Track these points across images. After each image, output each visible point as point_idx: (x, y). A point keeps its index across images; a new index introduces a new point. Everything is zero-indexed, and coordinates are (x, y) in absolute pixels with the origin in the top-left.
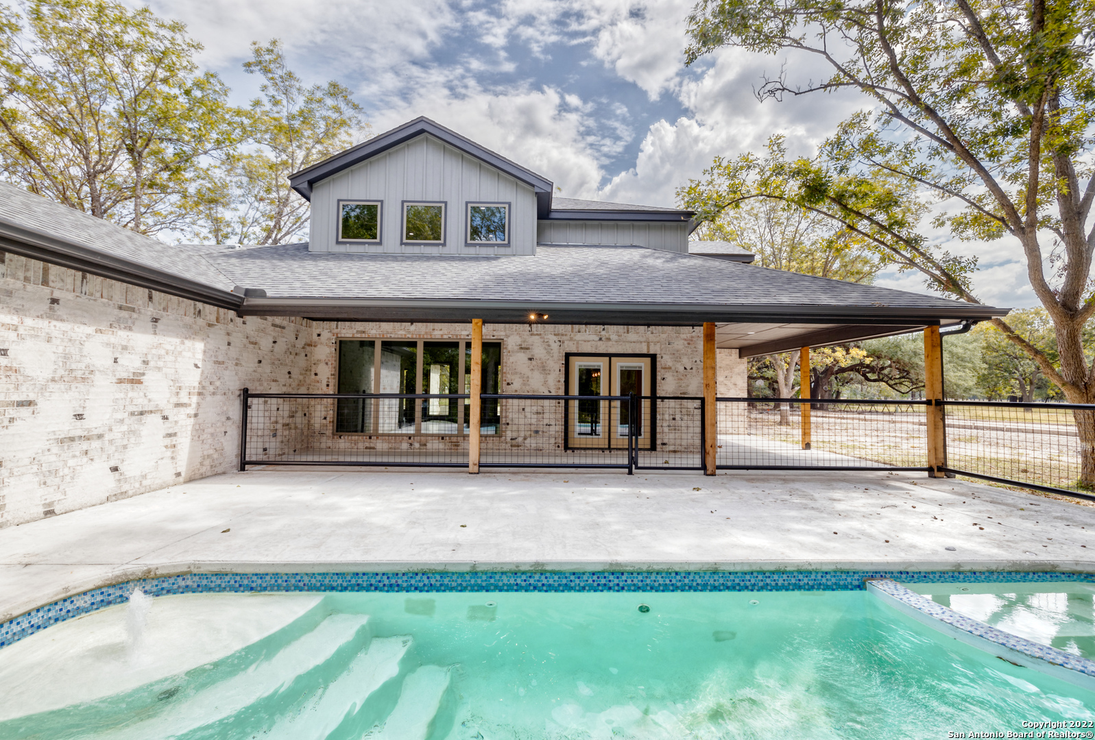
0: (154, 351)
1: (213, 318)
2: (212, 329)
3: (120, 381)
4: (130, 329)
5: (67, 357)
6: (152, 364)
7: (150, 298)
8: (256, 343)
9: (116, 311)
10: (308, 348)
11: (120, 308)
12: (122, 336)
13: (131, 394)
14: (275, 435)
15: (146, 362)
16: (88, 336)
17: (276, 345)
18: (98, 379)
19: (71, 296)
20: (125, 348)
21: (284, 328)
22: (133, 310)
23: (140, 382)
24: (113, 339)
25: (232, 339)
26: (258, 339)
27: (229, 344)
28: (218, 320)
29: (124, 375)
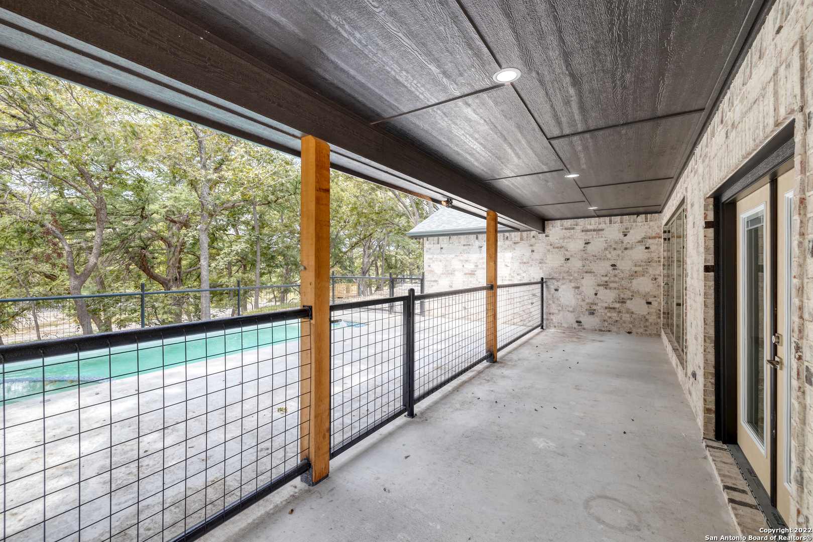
0: (480, 261)
1: (518, 239)
2: (517, 245)
3: (466, 274)
4: (469, 253)
5: (446, 266)
6: (480, 266)
7: (477, 238)
8: (561, 247)
9: (463, 247)
10: (650, 241)
11: (464, 245)
12: (465, 256)
13: (470, 279)
14: (592, 313)
15: (477, 266)
16: (453, 258)
17: (589, 246)
18: (457, 273)
19: (446, 245)
20: (467, 261)
21: (602, 230)
22: (470, 245)
23: (474, 274)
24: (461, 258)
25: (534, 248)
26: (563, 244)
27: (533, 251)
28: (522, 239)
29: (467, 272)
